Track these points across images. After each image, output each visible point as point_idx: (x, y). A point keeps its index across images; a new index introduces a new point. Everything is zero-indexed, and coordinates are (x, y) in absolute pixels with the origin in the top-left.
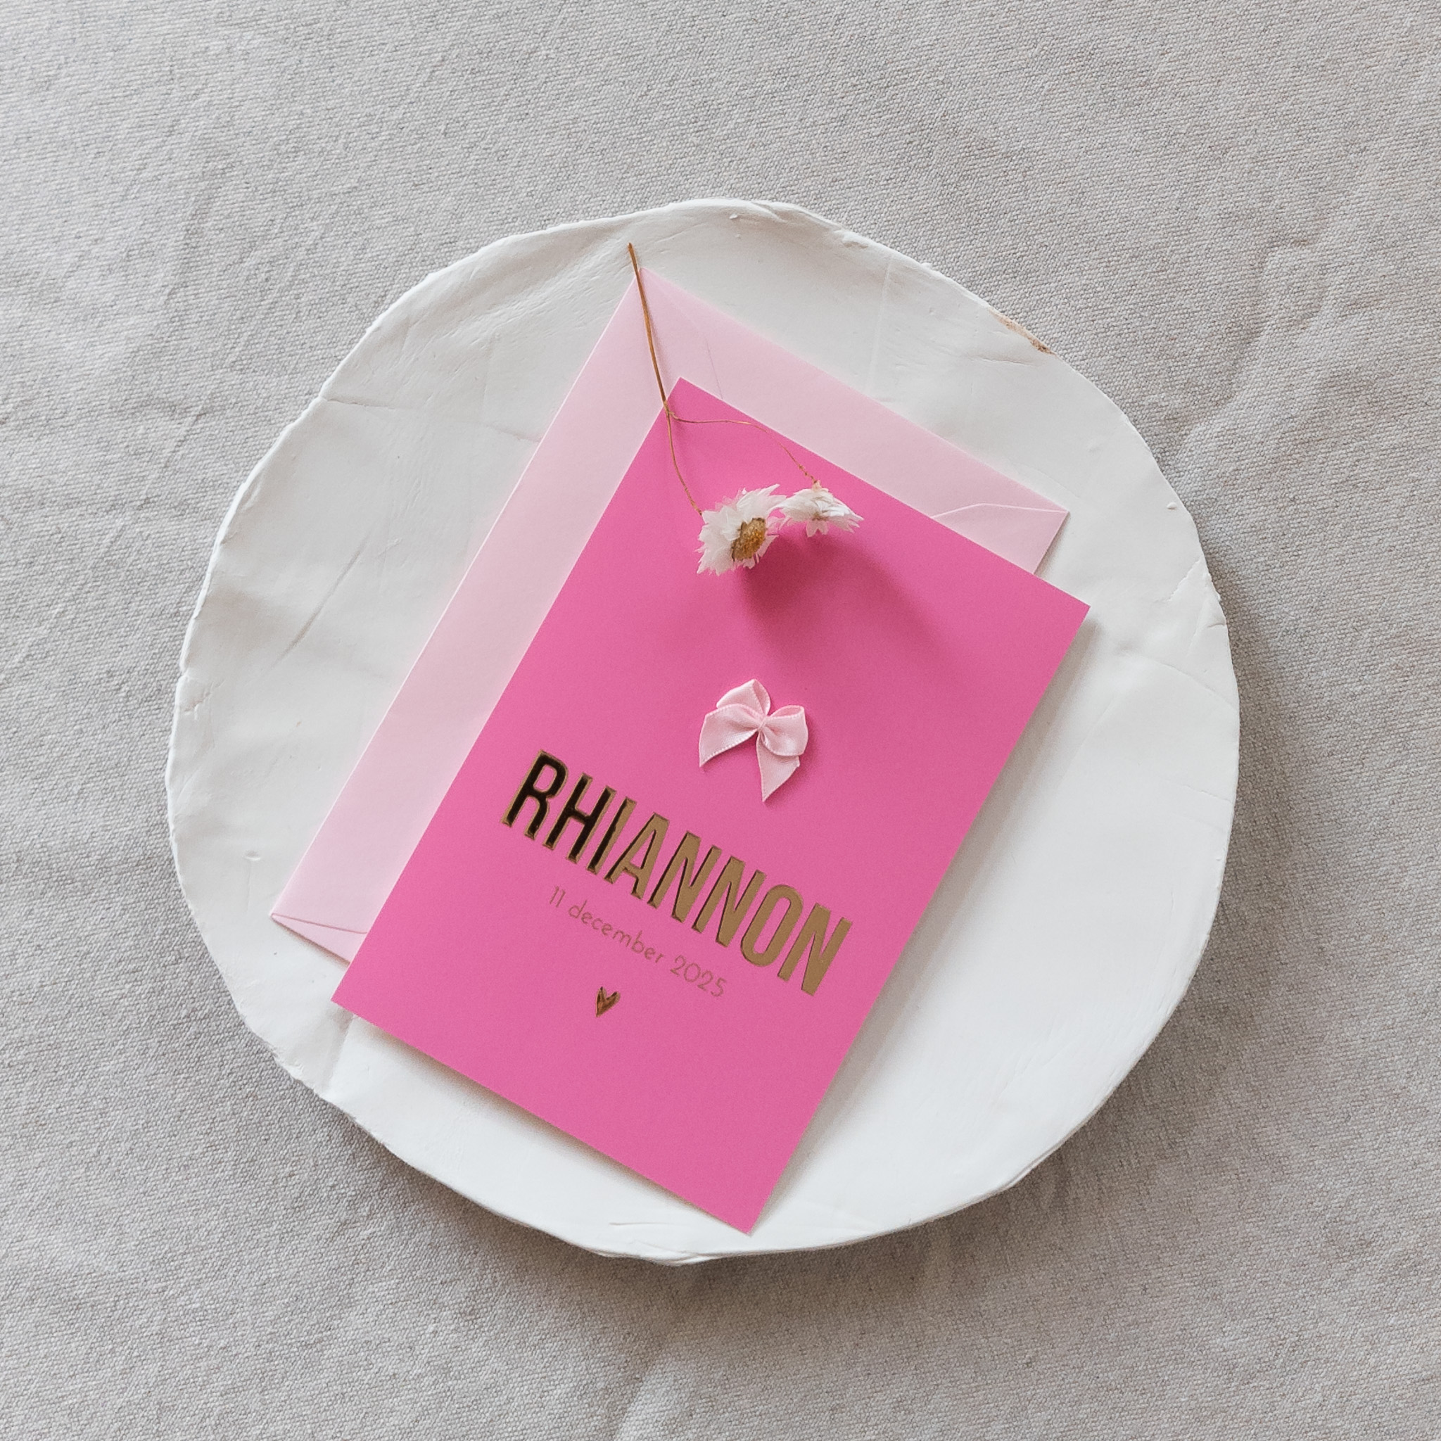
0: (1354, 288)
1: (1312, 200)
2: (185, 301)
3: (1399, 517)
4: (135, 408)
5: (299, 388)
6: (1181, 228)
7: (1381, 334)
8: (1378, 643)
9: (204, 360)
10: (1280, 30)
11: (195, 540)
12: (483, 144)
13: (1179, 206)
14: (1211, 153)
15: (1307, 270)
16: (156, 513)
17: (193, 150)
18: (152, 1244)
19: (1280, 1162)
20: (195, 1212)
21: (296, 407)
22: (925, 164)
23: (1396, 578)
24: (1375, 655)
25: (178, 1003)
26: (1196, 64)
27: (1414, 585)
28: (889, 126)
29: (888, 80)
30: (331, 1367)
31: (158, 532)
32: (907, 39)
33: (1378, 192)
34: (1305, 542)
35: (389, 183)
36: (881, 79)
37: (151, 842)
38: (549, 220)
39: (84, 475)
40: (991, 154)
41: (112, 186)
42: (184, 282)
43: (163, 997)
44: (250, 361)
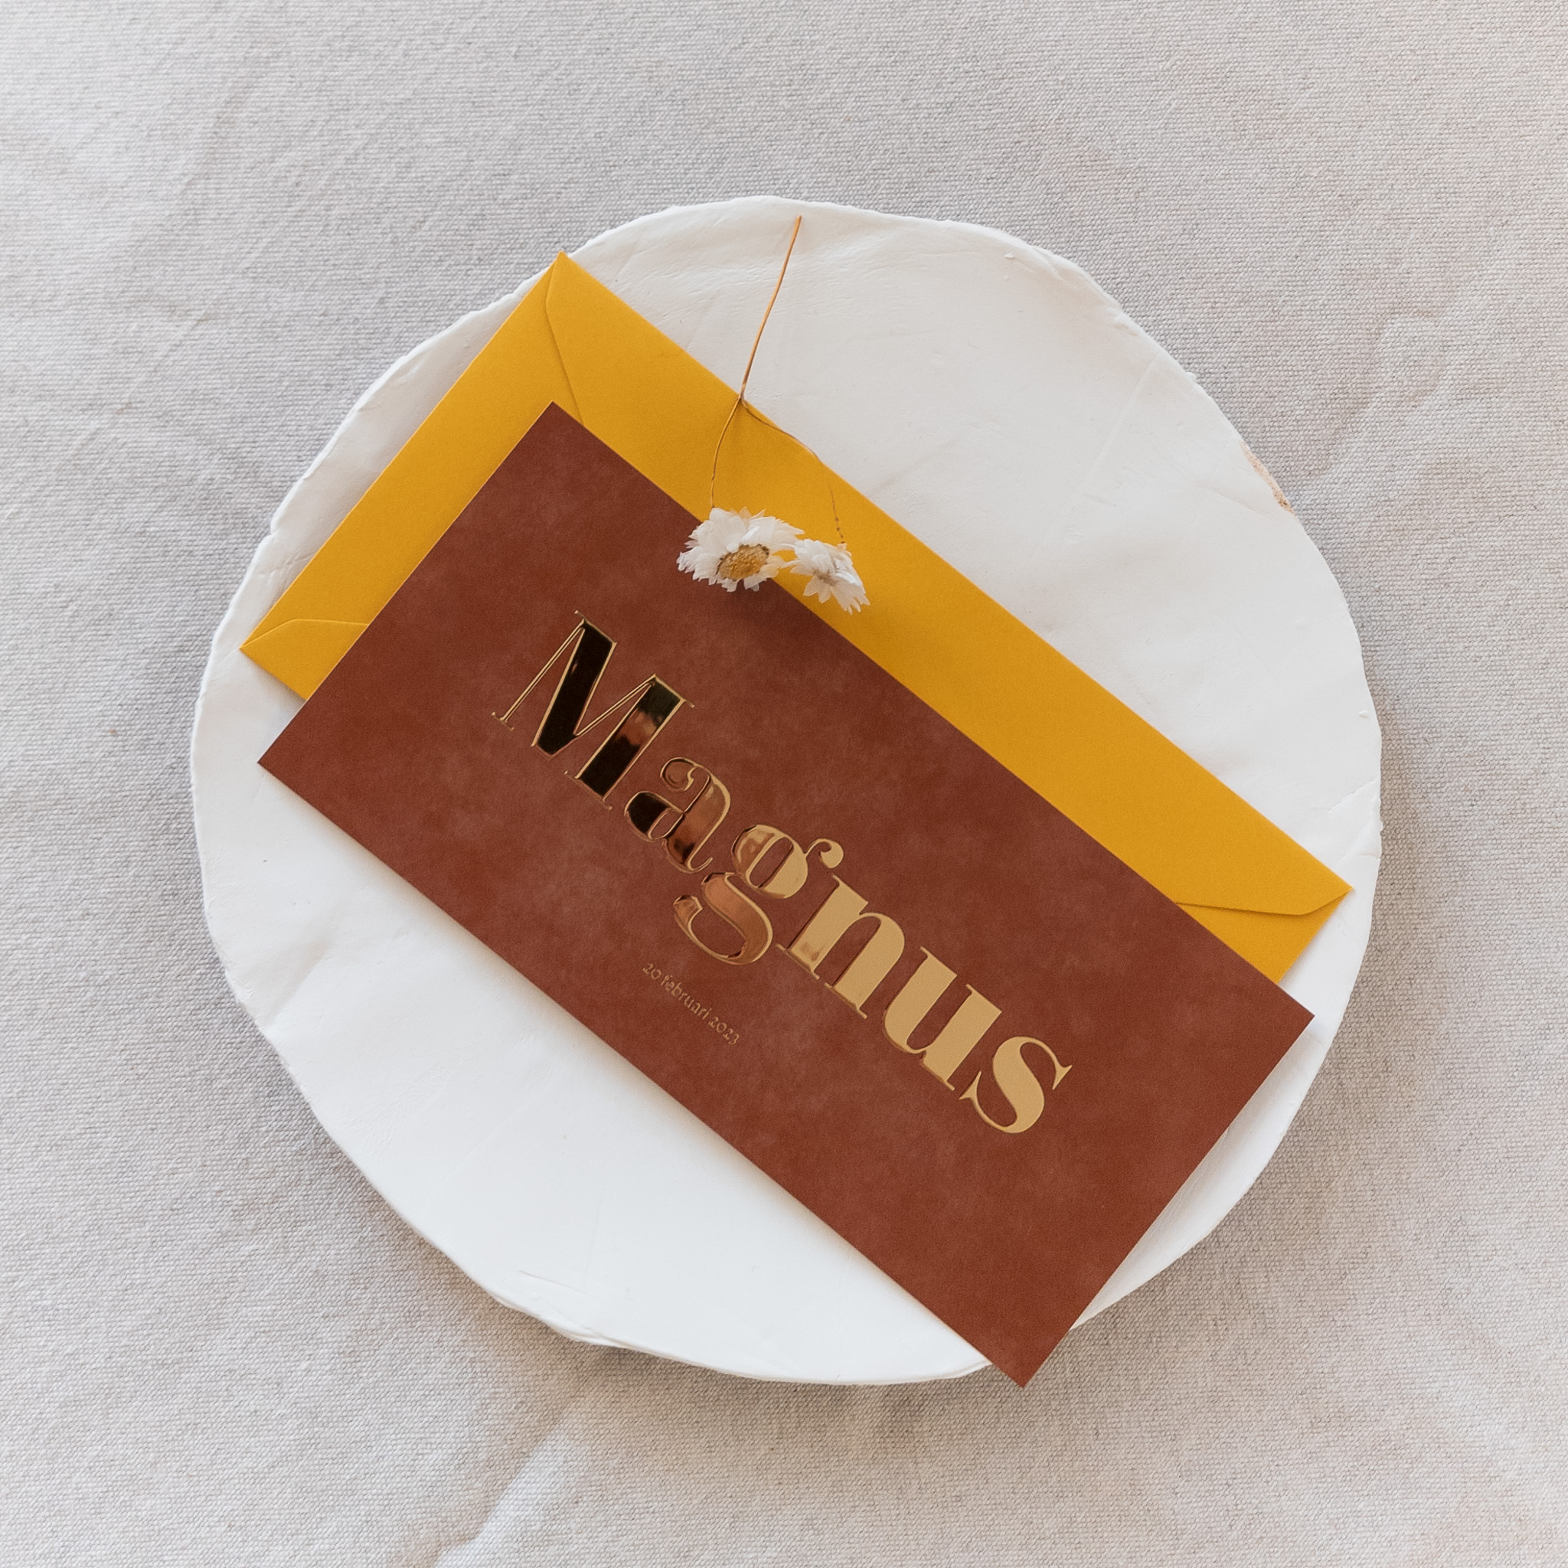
0: (1474, 371)
1: (1442, 270)
2: (205, 194)
4: (129, 302)
5: (315, 308)
6: (1298, 278)
7: (1497, 424)
8: (1448, 760)
9: (215, 261)
10: (1432, 82)
11: (174, 457)
12: (555, 74)
13: (1298, 254)
14: (1341, 203)
15: (1427, 343)
16: (137, 420)
17: (239, 32)
18: (8, 1227)
19: (1263, 1313)
20: (61, 1199)
21: (308, 328)
22: (1031, 168)
23: (1478, 692)
24: (1444, 772)
25: (78, 963)
26: (1338, 104)
27: (1496, 703)
28: (998, 121)
29: (1005, 71)
30: (186, 1392)
31: (136, 442)
32: (1031, 30)
33: (1514, 272)
34: (1385, 638)
35: (446, 100)
36: (997, 69)
37: (75, 781)
38: (615, 166)
39: (63, 367)
40: (1104, 168)
41: (144, 57)
42: (207, 174)
43: (62, 954)
44: (265, 270)
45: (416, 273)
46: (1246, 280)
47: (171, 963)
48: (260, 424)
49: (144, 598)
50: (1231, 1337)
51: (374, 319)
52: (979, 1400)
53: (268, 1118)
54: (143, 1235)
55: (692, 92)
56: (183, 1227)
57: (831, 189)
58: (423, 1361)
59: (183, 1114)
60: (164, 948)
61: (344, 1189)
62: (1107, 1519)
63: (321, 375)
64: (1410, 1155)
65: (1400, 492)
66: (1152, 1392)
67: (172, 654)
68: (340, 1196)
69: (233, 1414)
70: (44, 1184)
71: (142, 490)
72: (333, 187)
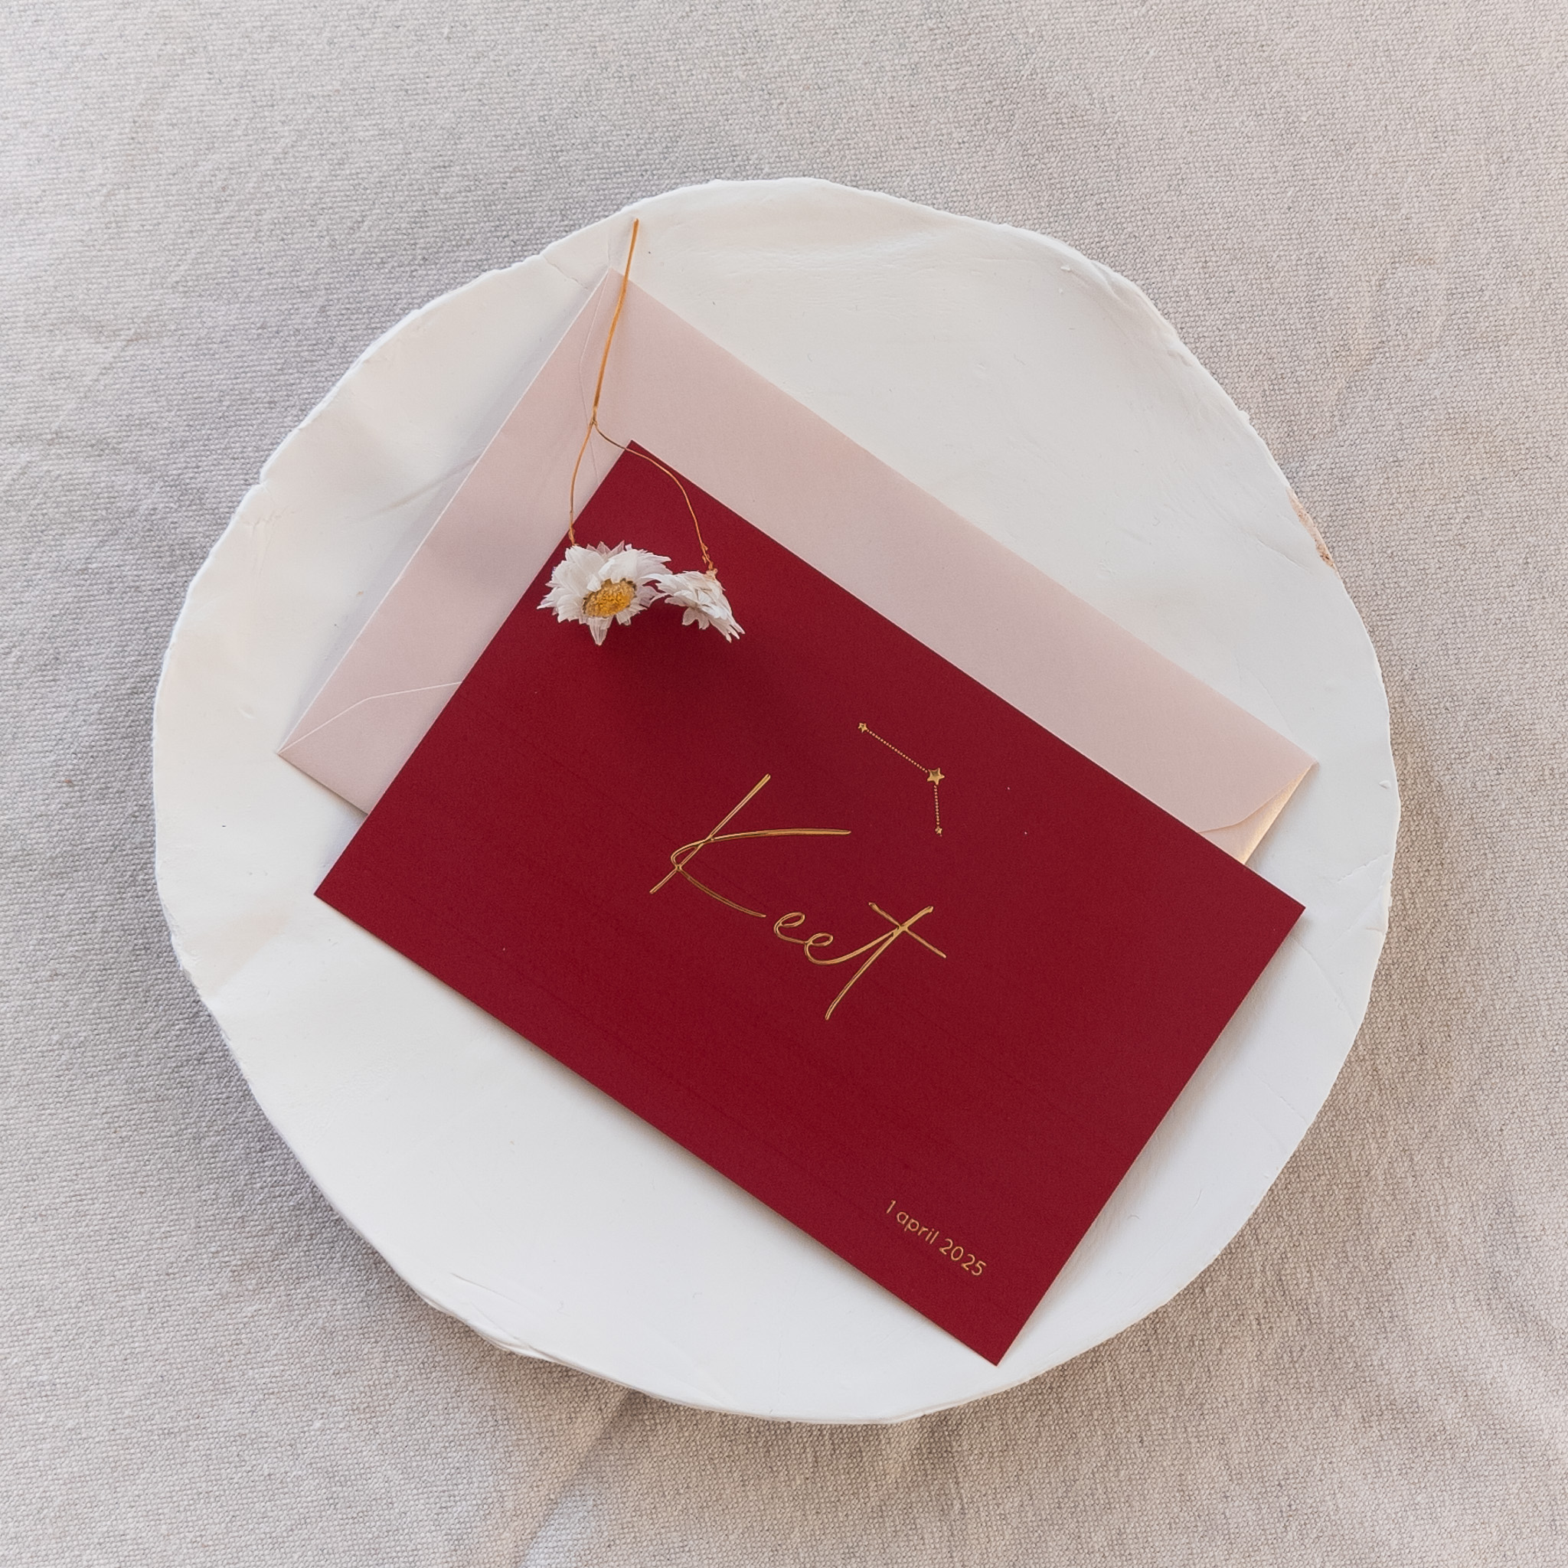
0: (1481, 319)
1: (1443, 213)
2: (125, 205)
3: (1509, 587)
4: (53, 325)
5: (251, 320)
6: (1292, 231)
7: (1508, 374)
8: (1472, 728)
9: (141, 277)
11: (112, 487)
12: (492, 55)
13: (1291, 205)
14: (1333, 148)
15: (1430, 292)
16: (69, 450)
17: (150, 28)
19: (1307, 1309)
20: (51, 1271)
21: (246, 342)
22: (1005, 130)
23: (1498, 656)
24: (1468, 742)
25: (50, 1026)
26: (1325, 43)
27: (1519, 666)
28: (967, 80)
29: (971, 26)
30: (195, 1461)
31: (70, 473)
33: (1518, 211)
34: (1400, 606)
35: (377, 89)
36: (963, 24)
37: (33, 836)
38: (562, 151)
40: (1081, 124)
41: (50, 61)
42: (126, 183)
43: (32, 1017)
44: (196, 283)
45: (357, 278)
46: (1238, 236)
47: (148, 1020)
48: (202, 448)
49: (91, 639)
50: (1276, 1336)
51: (315, 329)
52: (1019, 1415)
53: (262, 1174)
54: (139, 1302)
55: (640, 67)
56: (180, 1291)
57: (793, 164)
58: (441, 1412)
59: (172, 1175)
60: (140, 1005)
61: (347, 1242)
62: (1158, 1528)
63: (264, 392)
64: (1450, 1138)
65: (1409, 452)
66: (1197, 1397)
67: (126, 697)
68: (343, 1249)
69: (246, 1479)
70: (32, 1257)
71: (81, 525)
72: (262, 190)
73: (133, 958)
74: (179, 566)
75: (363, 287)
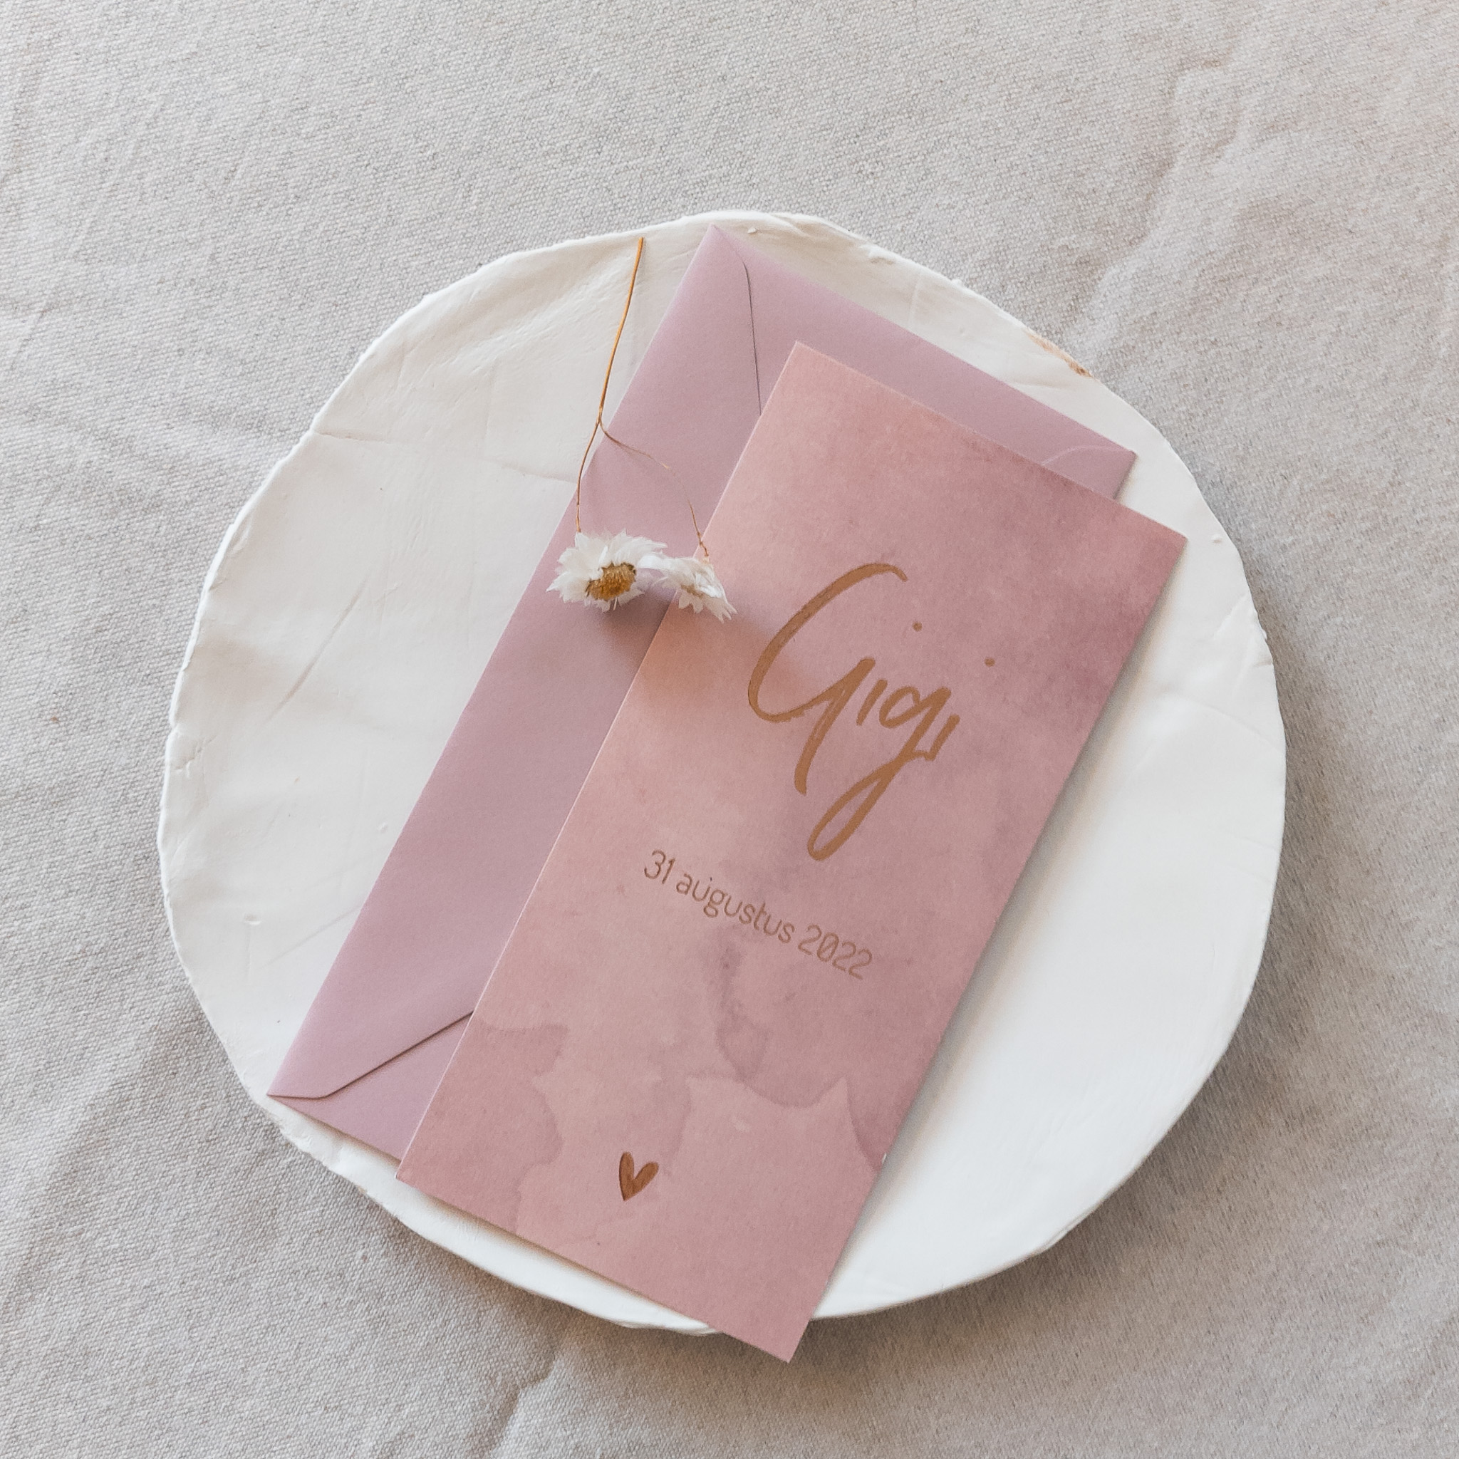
0: (1270, 110)
1: (1222, 17)
2: (20, 188)
5: (150, 277)
6: (1085, 54)
9: (45, 251)
11: (49, 447)
13: (1081, 30)
15: (1220, 93)
16: (6, 420)
18: (63, 1187)
20: (106, 1152)
21: (148, 298)
25: (72, 938)
30: (259, 1300)
31: (10, 441)
35: (231, 46)
37: (30, 772)
38: (406, 78)
42: (18, 167)
43: (55, 932)
44: (95, 250)
45: (239, 224)
46: (1036, 65)
47: (158, 921)
48: (124, 400)
49: (53, 589)
51: (208, 277)
54: (187, 1168)
59: (199, 1055)
60: (148, 909)
63: (171, 341)
65: (1220, 243)
67: (92, 636)
69: (306, 1309)
70: (87, 1143)
71: (26, 486)
72: (141, 155)
73: (136, 868)
74: (120, 511)
75: (245, 231)
